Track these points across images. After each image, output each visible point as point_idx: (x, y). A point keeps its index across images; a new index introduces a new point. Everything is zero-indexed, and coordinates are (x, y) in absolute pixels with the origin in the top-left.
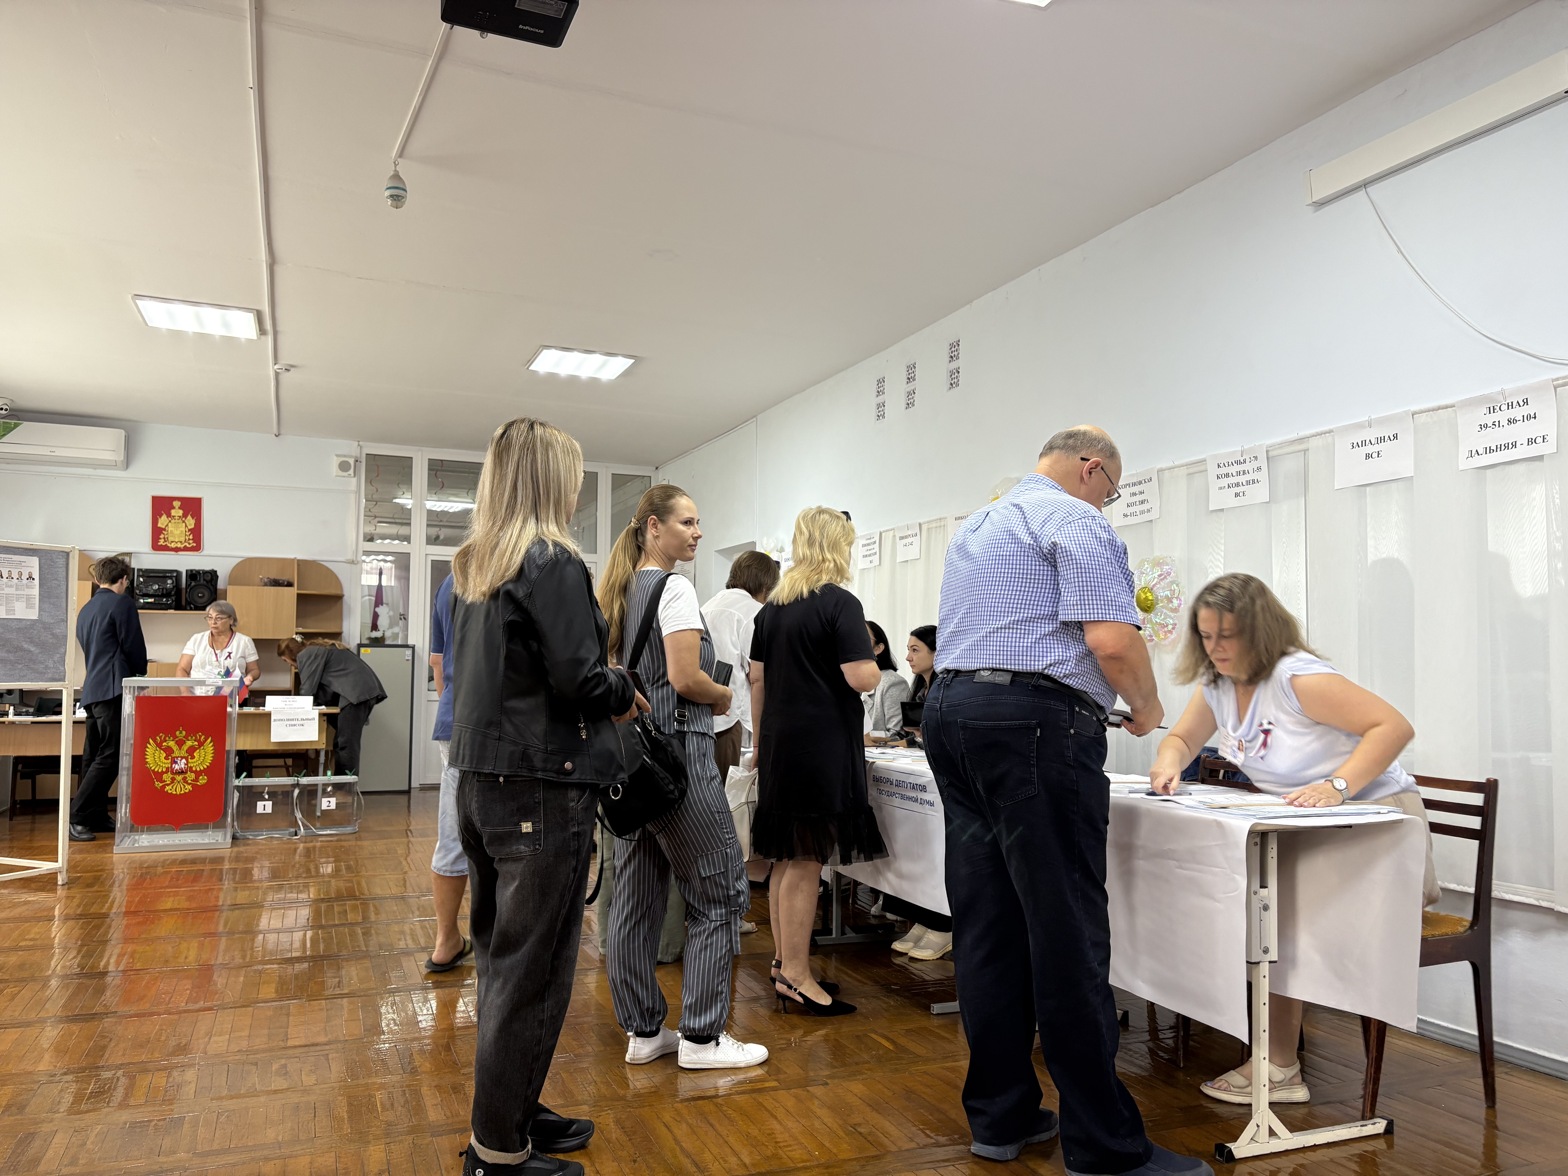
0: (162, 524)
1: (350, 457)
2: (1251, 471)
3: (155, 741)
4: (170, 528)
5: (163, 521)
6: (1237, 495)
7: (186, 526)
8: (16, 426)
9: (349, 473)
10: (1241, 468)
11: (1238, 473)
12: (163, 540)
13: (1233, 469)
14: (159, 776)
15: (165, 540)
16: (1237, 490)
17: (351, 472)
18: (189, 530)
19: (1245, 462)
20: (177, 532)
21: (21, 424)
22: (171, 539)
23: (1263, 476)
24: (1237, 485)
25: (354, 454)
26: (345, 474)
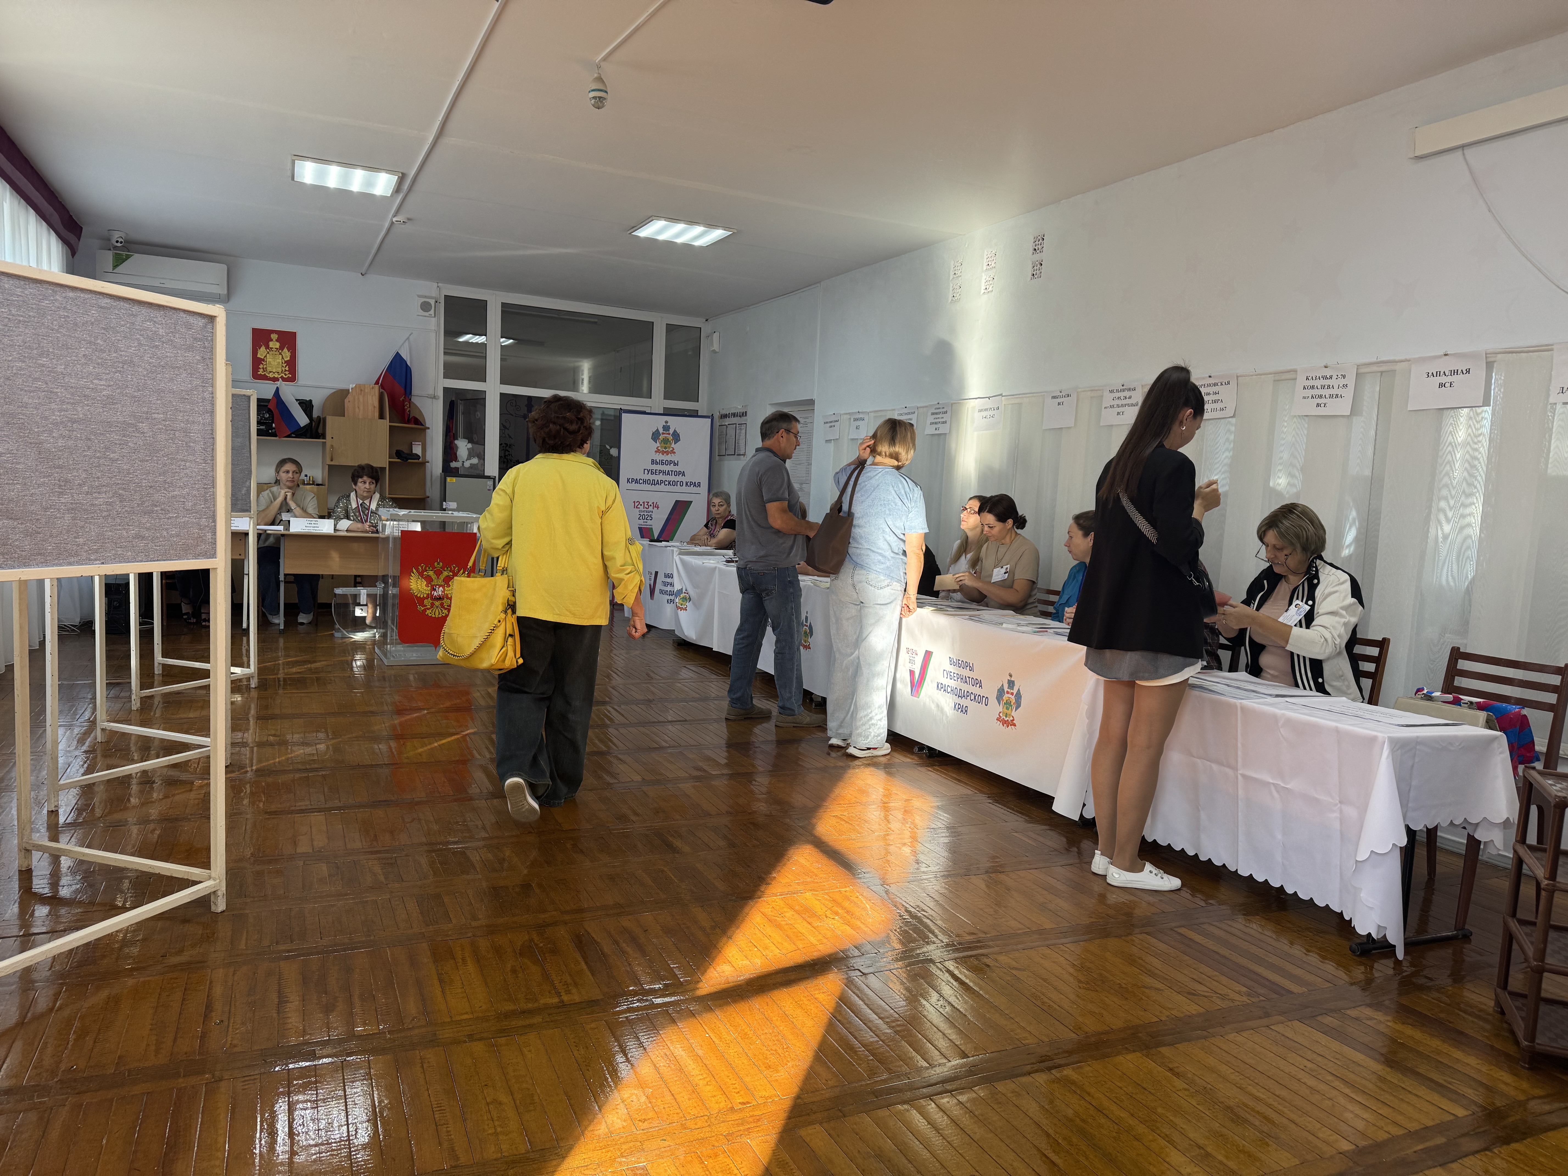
0: (262, 355)
1: (431, 298)
2: (1336, 387)
3: (417, 571)
4: (269, 359)
5: (262, 352)
6: (1318, 405)
7: (283, 358)
8: (128, 257)
9: (429, 313)
10: (1327, 382)
11: (1323, 387)
12: (262, 370)
13: (1318, 383)
14: (421, 600)
15: (264, 370)
16: (1319, 401)
17: (432, 312)
18: (286, 362)
19: (1331, 377)
20: (274, 363)
21: (132, 255)
22: (269, 369)
23: (1349, 393)
24: (1321, 397)
25: (434, 295)
26: (426, 314)
